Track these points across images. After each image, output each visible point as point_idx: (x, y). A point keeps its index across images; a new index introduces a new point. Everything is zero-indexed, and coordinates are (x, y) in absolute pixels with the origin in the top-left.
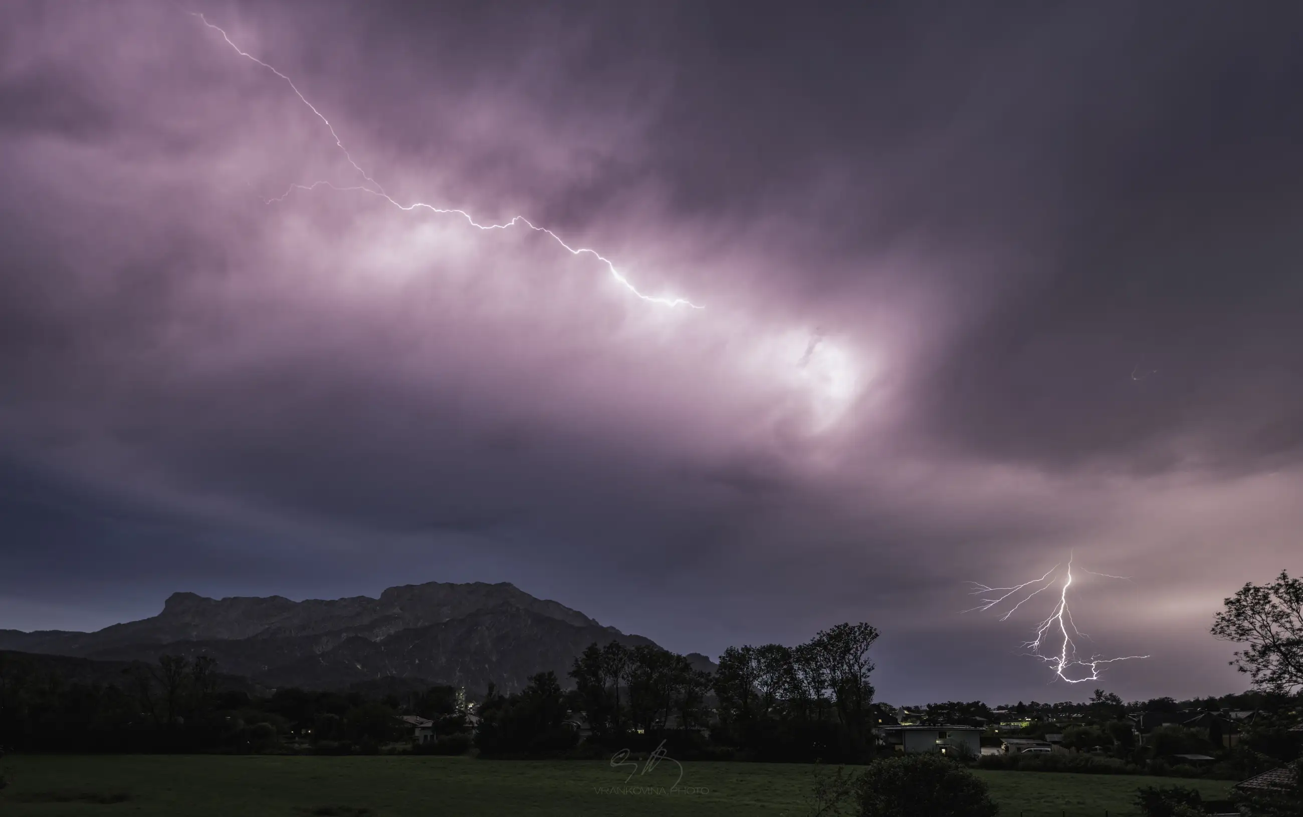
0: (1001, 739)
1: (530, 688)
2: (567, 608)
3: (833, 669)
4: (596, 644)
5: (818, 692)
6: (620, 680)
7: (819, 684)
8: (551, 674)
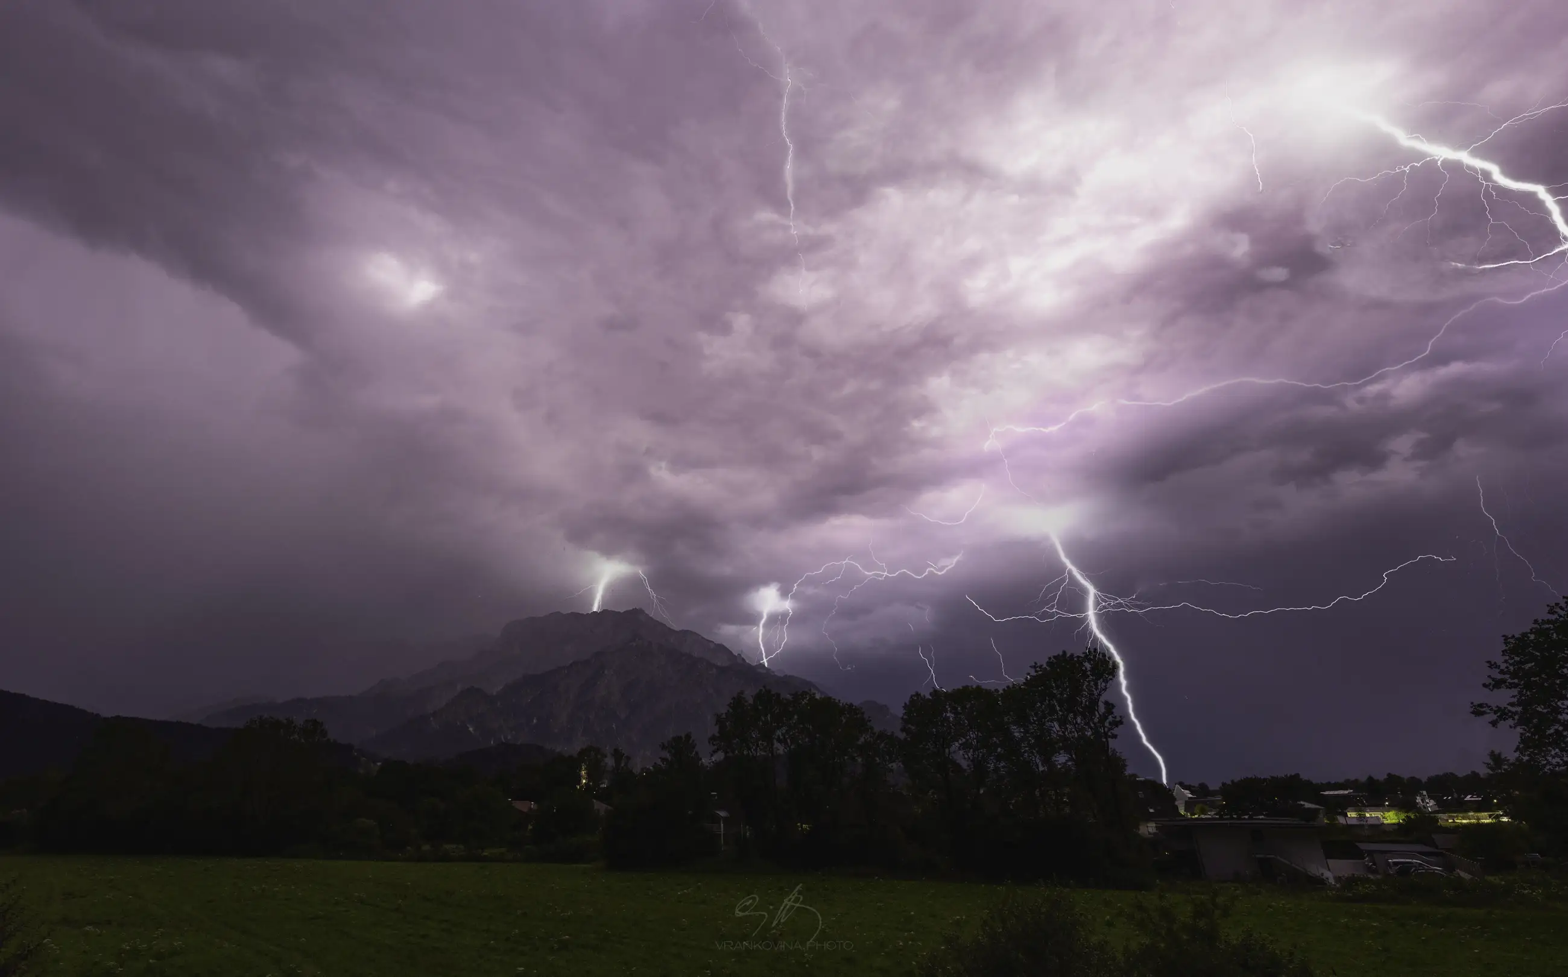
0: (1357, 844)
1: (663, 760)
2: (707, 640)
3: (1063, 723)
4: (742, 692)
5: (1047, 761)
6: (776, 745)
7: (1046, 748)
8: (688, 736)
